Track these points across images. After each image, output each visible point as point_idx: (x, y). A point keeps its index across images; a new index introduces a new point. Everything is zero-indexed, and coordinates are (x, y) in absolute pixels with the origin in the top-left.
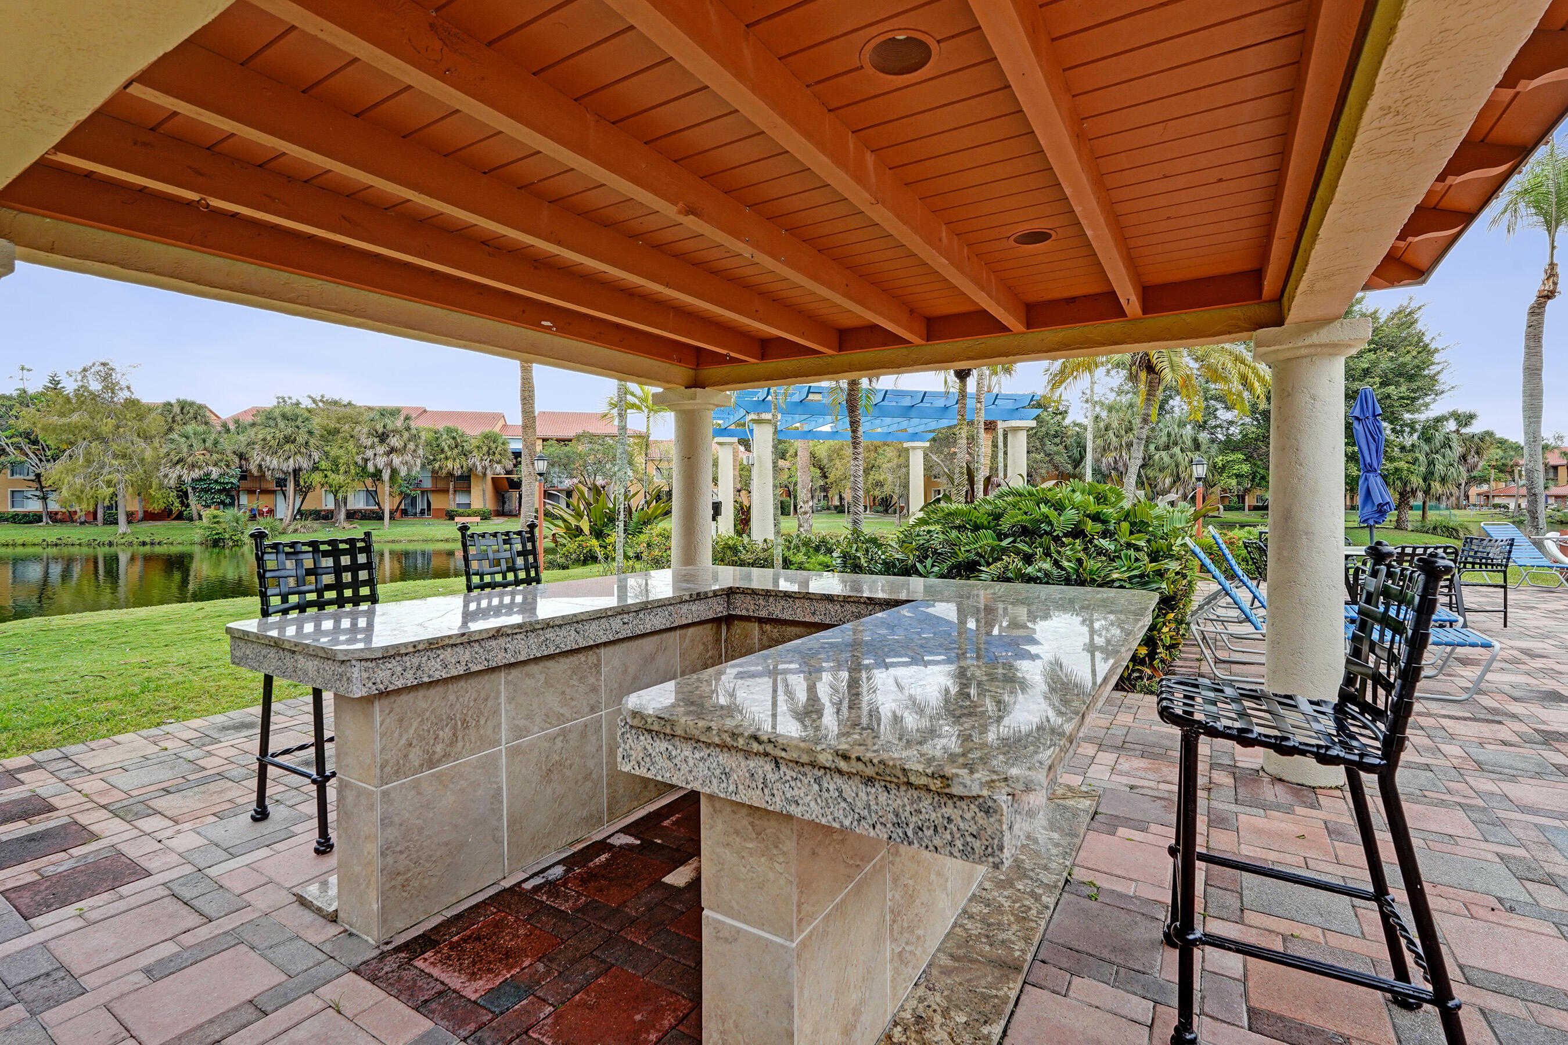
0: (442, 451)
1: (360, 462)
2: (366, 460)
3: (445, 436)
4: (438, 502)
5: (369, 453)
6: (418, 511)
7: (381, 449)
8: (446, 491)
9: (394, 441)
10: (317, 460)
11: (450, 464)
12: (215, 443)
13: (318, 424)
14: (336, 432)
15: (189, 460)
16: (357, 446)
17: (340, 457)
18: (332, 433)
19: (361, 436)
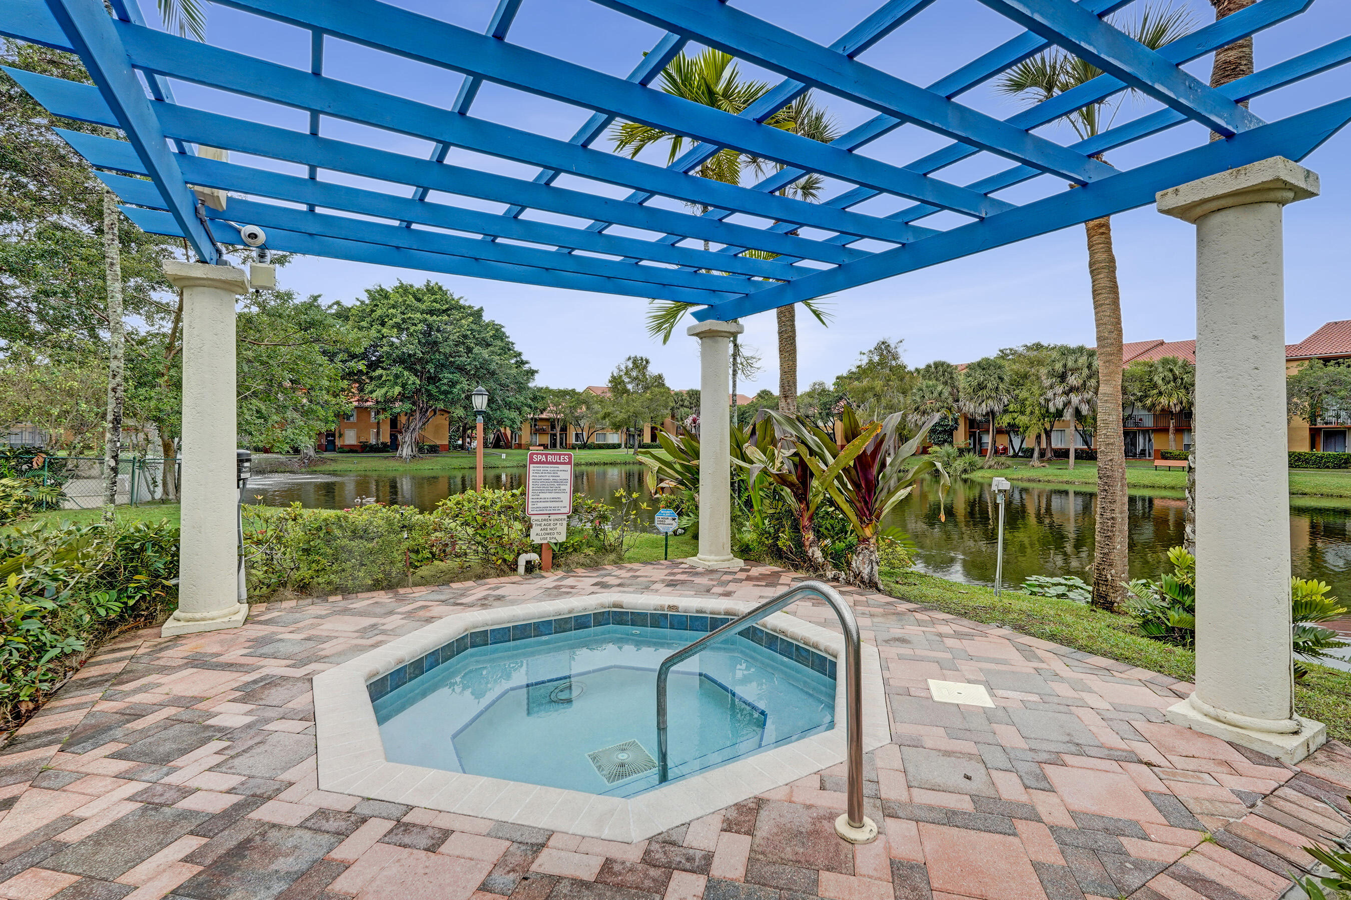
0: (1155, 386)
1: (1043, 402)
2: (1048, 401)
3: (1160, 369)
4: (1158, 443)
5: (1050, 394)
6: (1138, 451)
7: (1059, 389)
8: (1166, 430)
9: (1073, 380)
10: (1006, 403)
11: (1164, 400)
12: (940, 394)
13: (1011, 370)
14: (1025, 376)
15: (922, 408)
16: (1041, 387)
17: (1026, 399)
18: (1022, 378)
19: (1043, 378)
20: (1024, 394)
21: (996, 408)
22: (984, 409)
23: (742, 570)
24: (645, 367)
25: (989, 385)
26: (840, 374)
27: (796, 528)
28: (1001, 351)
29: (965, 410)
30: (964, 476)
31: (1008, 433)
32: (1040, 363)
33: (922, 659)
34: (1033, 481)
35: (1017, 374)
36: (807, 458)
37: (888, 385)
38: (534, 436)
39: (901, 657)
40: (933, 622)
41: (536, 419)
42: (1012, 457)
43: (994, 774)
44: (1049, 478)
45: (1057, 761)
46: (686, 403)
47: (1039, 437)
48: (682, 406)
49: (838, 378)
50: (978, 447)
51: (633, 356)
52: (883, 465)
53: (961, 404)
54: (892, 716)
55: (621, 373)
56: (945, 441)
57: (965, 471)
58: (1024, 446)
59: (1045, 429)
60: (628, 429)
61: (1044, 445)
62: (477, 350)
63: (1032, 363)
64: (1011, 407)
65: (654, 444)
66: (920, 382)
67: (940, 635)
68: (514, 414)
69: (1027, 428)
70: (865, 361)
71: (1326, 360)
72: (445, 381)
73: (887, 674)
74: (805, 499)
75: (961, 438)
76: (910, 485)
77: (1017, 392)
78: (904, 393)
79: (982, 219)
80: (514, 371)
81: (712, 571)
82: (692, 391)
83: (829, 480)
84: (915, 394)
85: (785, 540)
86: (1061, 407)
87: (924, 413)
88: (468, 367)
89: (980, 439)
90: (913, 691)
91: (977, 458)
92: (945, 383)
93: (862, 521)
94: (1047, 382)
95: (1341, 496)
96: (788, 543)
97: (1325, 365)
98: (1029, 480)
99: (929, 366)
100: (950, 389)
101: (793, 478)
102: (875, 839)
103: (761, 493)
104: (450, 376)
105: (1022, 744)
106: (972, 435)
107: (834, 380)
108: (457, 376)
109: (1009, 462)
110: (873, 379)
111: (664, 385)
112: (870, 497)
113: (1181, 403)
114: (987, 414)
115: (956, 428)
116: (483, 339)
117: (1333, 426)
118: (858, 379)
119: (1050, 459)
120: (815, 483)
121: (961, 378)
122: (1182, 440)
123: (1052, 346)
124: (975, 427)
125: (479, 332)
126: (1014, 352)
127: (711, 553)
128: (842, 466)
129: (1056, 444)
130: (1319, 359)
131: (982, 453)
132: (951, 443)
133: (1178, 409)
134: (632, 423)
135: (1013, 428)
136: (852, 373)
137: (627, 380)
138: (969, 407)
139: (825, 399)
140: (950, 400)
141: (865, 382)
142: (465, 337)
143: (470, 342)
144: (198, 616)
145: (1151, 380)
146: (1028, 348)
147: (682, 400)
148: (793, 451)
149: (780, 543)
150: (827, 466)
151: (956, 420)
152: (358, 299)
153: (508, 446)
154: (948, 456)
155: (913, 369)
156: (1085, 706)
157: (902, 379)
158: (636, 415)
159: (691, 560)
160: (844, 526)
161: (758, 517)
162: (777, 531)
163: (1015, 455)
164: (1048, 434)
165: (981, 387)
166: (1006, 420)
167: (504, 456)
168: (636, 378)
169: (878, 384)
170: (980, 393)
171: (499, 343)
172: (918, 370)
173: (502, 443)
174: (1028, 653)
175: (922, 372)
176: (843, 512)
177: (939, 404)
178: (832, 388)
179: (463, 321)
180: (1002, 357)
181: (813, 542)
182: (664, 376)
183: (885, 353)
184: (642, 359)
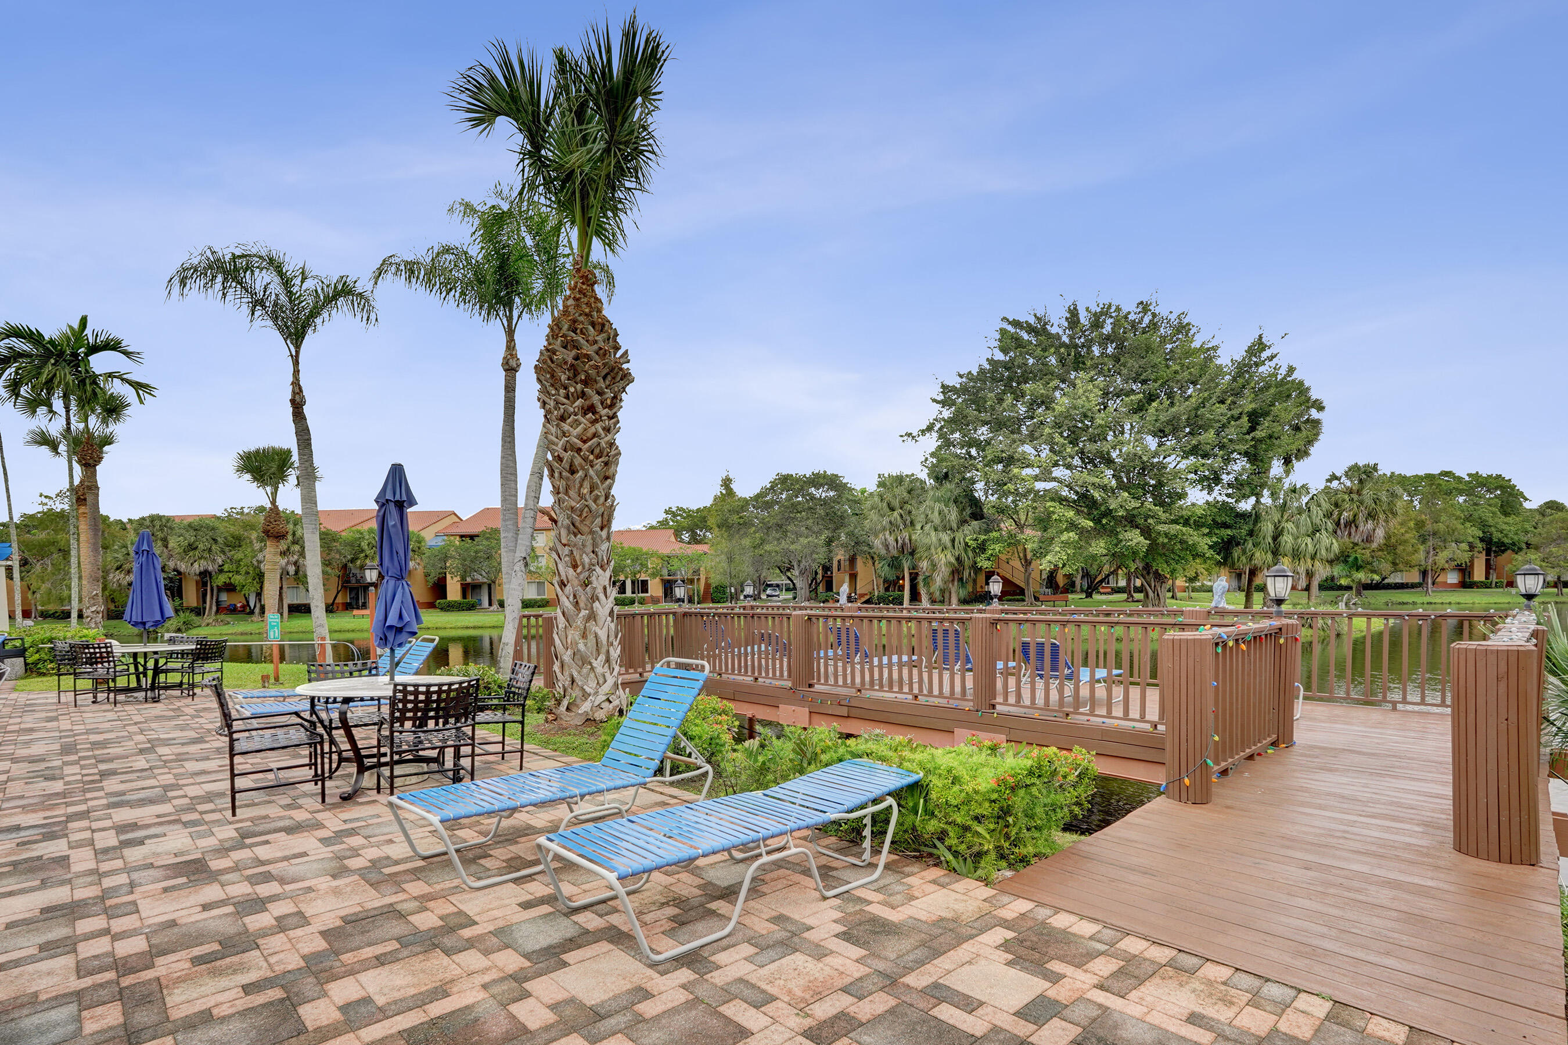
10: (221, 563)
13: (225, 532)
14: (238, 539)
15: (126, 566)
16: (253, 550)
17: (241, 560)
18: (236, 540)
19: (254, 541)
20: (239, 555)
21: (210, 568)
22: (196, 568)
25: (201, 546)
35: (230, 536)
53: (175, 562)
63: (247, 527)
64: (226, 568)
77: (232, 553)
84: (116, 551)
94: (258, 546)
109: (229, 619)
114: (201, 573)
121: (175, 534)
135: (230, 588)
138: (181, 567)
145: (359, 546)
165: (192, 547)
166: (221, 580)
170: (191, 553)
172: (130, 523)
175: (134, 525)
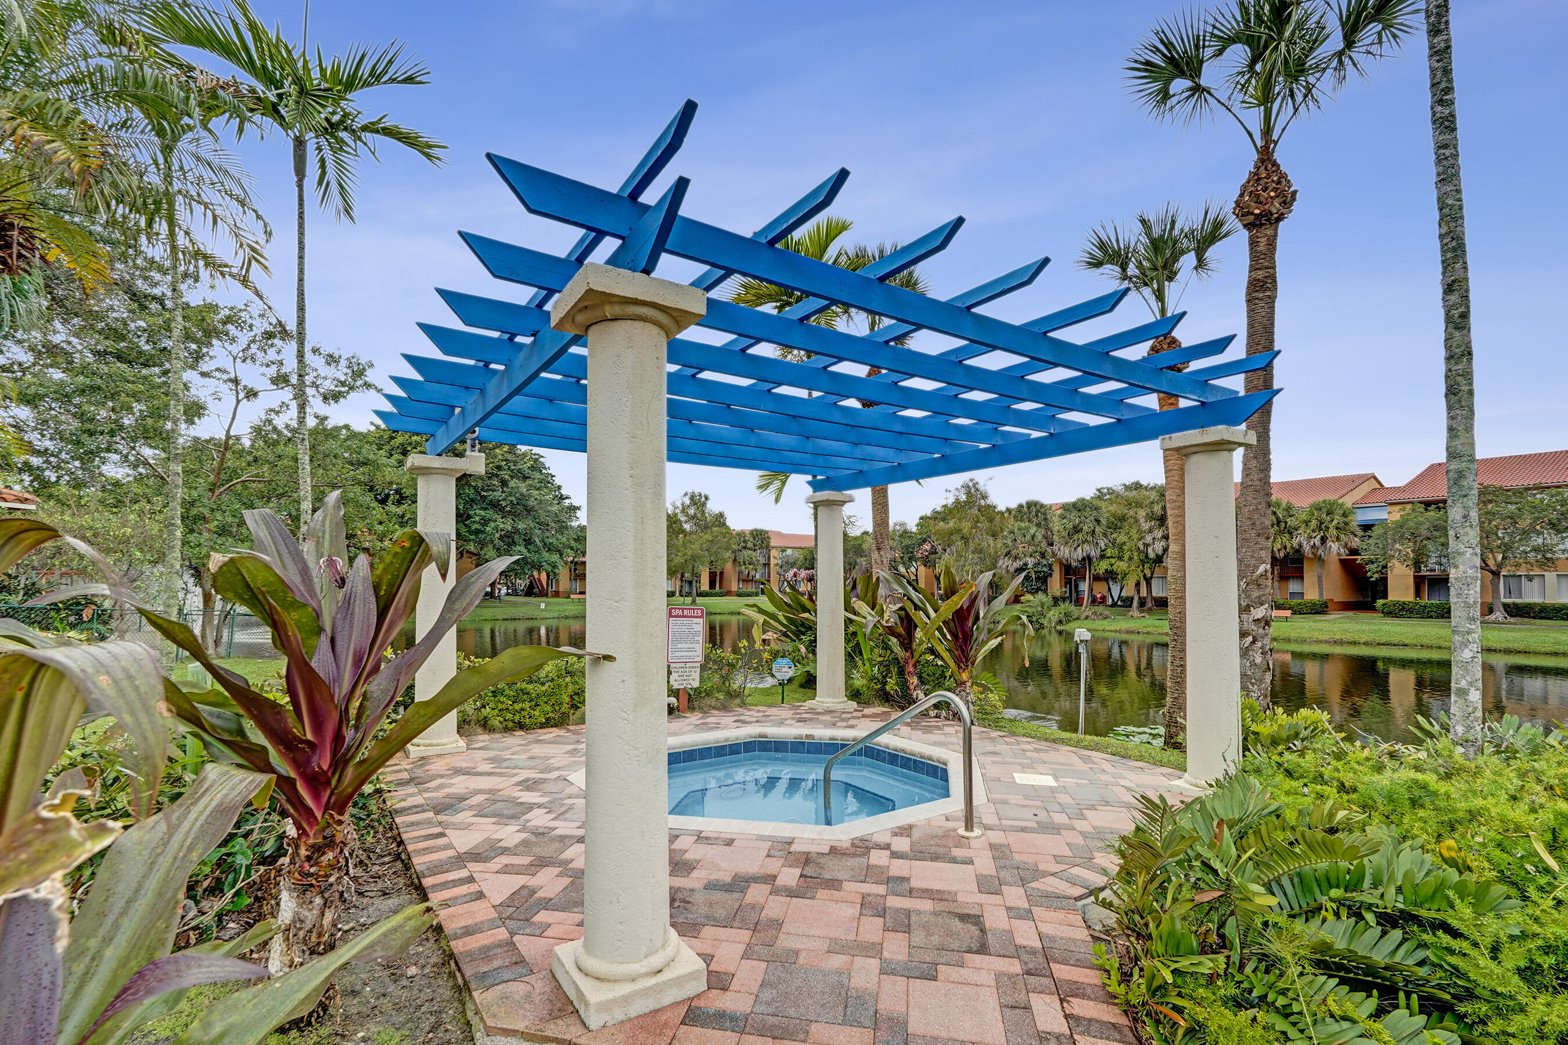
1: (1142, 547)
2: (1147, 545)
5: (1149, 539)
7: (1158, 534)
10: (1103, 547)
12: (1033, 537)
13: (1109, 511)
14: (1123, 518)
15: (1013, 553)
16: (1140, 531)
17: (1124, 543)
18: (1120, 520)
19: (1142, 520)
20: (1121, 538)
21: (1093, 554)
22: (1079, 554)
23: (856, 710)
24: (704, 505)
25: (1085, 528)
26: (923, 514)
27: (901, 673)
28: (1099, 490)
29: (1060, 554)
30: (1059, 628)
31: (1106, 580)
32: (1139, 504)
33: (1009, 763)
34: (1132, 632)
35: (1114, 516)
36: (912, 611)
37: (976, 527)
38: (574, 583)
39: (993, 762)
40: (1018, 743)
41: (576, 563)
42: (1111, 606)
43: (1051, 814)
44: (1149, 629)
45: (1093, 808)
46: (750, 545)
47: (1138, 584)
48: (745, 548)
49: (922, 518)
50: (1074, 595)
51: (690, 491)
52: (977, 618)
53: (1055, 548)
54: (989, 791)
55: (677, 511)
56: (1039, 589)
57: (1060, 622)
58: (1123, 594)
59: (1145, 576)
60: (682, 576)
61: (1144, 593)
62: (513, 483)
63: (1130, 504)
64: (1109, 553)
65: (713, 591)
66: (1012, 524)
67: (1024, 750)
68: (555, 557)
69: (1126, 575)
70: (951, 500)
71: (1427, 504)
72: (477, 518)
73: (984, 771)
74: (910, 648)
75: (1056, 585)
76: (1001, 635)
77: (1115, 535)
78: (994, 535)
79: (1051, 434)
80: (555, 508)
81: (831, 712)
82: (756, 530)
83: (931, 631)
84: (1005, 537)
85: (892, 685)
86: (1160, 553)
87: (1016, 558)
88: (504, 504)
89: (1077, 586)
90: (1002, 779)
91: (1072, 608)
92: (1039, 525)
93: (959, 667)
94: (1146, 526)
95: (1440, 648)
96: (896, 687)
97: (1426, 510)
98: (1128, 632)
99: (1021, 506)
100: (1043, 531)
101: (900, 630)
102: (980, 836)
103: (871, 643)
104: (483, 513)
105: (1072, 802)
106: (1067, 582)
107: (917, 521)
108: (490, 513)
109: (1107, 613)
110: (960, 519)
111: (724, 524)
112: (966, 645)
113: (1285, 548)
114: (1084, 559)
115: (1051, 575)
116: (519, 471)
117: (1437, 573)
118: (944, 520)
119: (1150, 609)
120: (919, 634)
121: (1056, 519)
122: (1287, 588)
123: (1152, 485)
124: (1071, 573)
125: (515, 463)
126: (1111, 491)
127: (829, 696)
128: (942, 619)
129: (1156, 592)
130: (1421, 502)
131: (1079, 602)
132: (1045, 591)
133: (1282, 554)
134: (690, 568)
135: (1110, 576)
136: (937, 512)
137: (683, 519)
138: (1064, 552)
139: (909, 542)
140: (1044, 544)
141: (951, 524)
142: (499, 468)
143: (505, 474)
144: (434, 742)
146: (1127, 488)
147: (745, 542)
148: (899, 606)
149: (888, 688)
150: (929, 619)
151: (1050, 566)
152: (372, 423)
153: (543, 594)
154: (1042, 605)
155: (1004, 509)
156: (1118, 785)
157: (991, 520)
158: (694, 558)
159: (810, 703)
160: (943, 672)
161: (867, 664)
162: (884, 677)
163: (1114, 605)
164: (1148, 581)
165: (1077, 530)
166: (1103, 566)
167: (543, 606)
168: (693, 517)
169: (966, 526)
170: (1075, 537)
171: (537, 475)
172: (1009, 510)
173: (536, 590)
174: (1086, 760)
175: (1013, 513)
176: (943, 659)
177: (1031, 549)
178: (914, 529)
179: (497, 451)
180: (1099, 497)
181: (917, 686)
182: (726, 514)
183: (973, 491)
184: (700, 495)
